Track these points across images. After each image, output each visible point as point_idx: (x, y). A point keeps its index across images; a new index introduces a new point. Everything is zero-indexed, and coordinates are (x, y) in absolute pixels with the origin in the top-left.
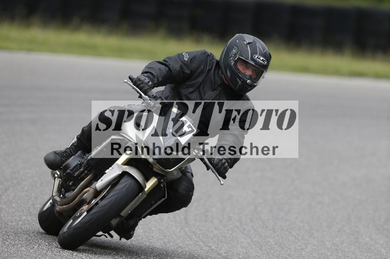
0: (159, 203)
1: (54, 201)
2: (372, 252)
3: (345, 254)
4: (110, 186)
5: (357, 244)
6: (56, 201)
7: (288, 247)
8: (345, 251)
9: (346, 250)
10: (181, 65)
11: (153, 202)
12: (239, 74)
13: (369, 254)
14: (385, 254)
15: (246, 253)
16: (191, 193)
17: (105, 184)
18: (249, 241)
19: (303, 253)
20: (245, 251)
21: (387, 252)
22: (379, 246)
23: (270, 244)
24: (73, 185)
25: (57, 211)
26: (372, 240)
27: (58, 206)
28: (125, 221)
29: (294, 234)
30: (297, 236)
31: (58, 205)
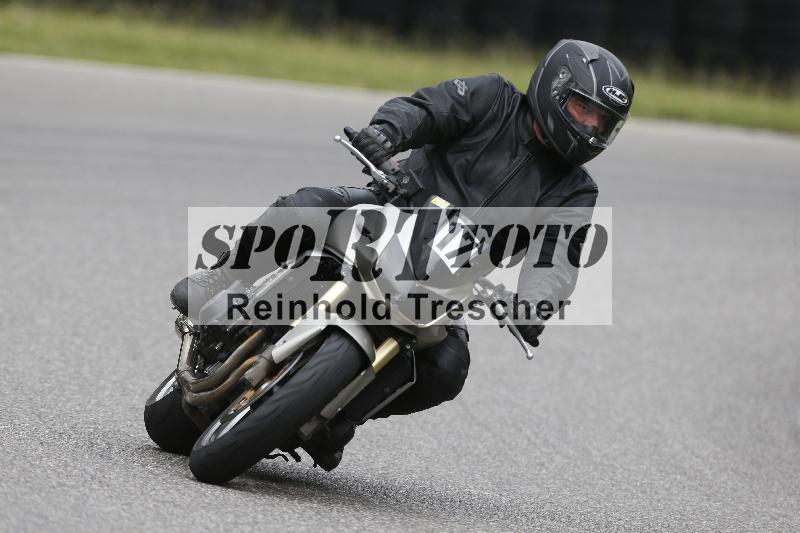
0: (400, 391)
1: (181, 382)
2: (685, 474)
3: (630, 476)
4: (301, 354)
5: (655, 457)
6: (186, 381)
7: (515, 459)
8: (629, 470)
9: (632, 467)
10: (453, 105)
11: (388, 390)
12: (572, 125)
13: (679, 477)
14: (710, 477)
15: (427, 469)
16: (463, 371)
17: (291, 350)
18: (435, 445)
19: (544, 471)
20: (424, 465)
21: (714, 474)
22: (699, 460)
23: (476, 452)
24: (221, 350)
25: (187, 403)
26: (685, 448)
27: (190, 393)
28: (328, 429)
29: (528, 432)
30: (533, 438)
31: (189, 389)
